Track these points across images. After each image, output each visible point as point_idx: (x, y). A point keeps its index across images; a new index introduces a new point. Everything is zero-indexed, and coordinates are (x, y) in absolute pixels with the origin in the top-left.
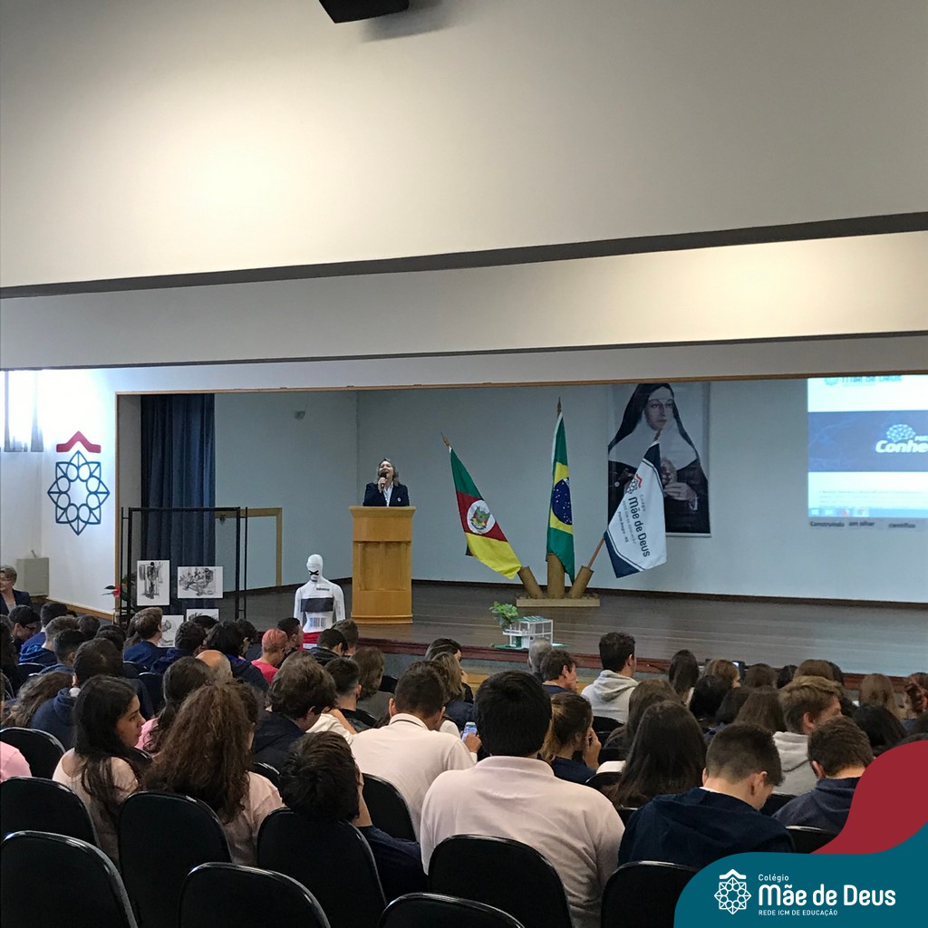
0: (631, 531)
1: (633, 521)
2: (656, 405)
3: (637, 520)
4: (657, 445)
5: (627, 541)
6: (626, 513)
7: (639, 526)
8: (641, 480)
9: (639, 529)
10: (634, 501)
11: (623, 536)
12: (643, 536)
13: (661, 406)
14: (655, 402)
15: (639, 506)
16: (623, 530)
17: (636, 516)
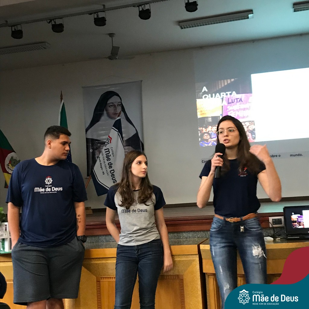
0: (106, 168)
1: (107, 162)
2: (112, 106)
3: (109, 162)
4: (120, 119)
5: (104, 174)
6: (103, 157)
7: (110, 165)
8: (111, 138)
9: (110, 167)
10: (108, 150)
11: (101, 171)
12: (113, 171)
13: (115, 106)
14: (111, 104)
15: (111, 153)
16: (101, 167)
17: (108, 159)
